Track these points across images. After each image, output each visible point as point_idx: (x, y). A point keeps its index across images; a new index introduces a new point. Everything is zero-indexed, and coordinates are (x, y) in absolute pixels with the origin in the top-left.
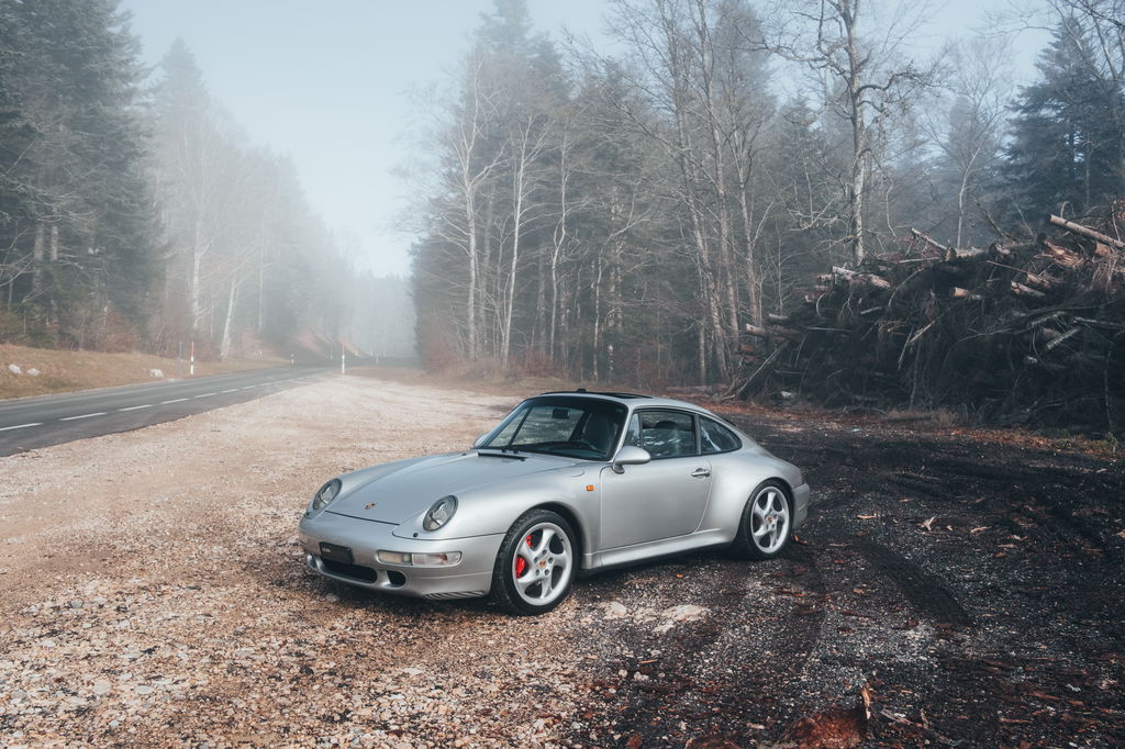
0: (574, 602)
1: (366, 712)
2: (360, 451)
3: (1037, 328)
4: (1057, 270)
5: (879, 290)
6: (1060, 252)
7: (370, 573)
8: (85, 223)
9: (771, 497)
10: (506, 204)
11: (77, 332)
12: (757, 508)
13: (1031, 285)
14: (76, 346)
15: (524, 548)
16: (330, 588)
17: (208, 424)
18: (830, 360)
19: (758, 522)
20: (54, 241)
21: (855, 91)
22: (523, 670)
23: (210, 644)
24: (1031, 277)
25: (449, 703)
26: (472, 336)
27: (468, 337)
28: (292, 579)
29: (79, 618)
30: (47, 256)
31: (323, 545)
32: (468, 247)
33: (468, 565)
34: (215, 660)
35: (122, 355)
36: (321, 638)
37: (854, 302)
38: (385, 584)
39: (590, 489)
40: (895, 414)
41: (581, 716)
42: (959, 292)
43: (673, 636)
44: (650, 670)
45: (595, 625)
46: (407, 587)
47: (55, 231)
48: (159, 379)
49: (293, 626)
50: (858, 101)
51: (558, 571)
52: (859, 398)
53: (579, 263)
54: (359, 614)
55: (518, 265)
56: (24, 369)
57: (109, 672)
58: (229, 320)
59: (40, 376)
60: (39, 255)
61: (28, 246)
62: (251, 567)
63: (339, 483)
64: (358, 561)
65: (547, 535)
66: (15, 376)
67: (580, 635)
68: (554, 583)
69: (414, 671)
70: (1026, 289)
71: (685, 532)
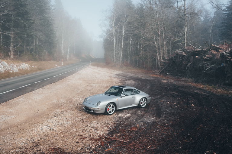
0: (115, 114)
1: (89, 126)
2: (92, 86)
3: (205, 66)
4: (212, 54)
5: (184, 55)
6: (213, 51)
7: (91, 110)
8: (43, 37)
9: (144, 100)
10: (121, 32)
11: (42, 58)
12: (141, 101)
13: (207, 57)
14: (42, 60)
15: (109, 107)
16: (86, 111)
17: (67, 80)
18: (175, 67)
19: (141, 103)
20: (37, 41)
21: (185, 14)
22: (107, 121)
23: (73, 118)
24: (207, 56)
25: (98, 125)
26: (114, 58)
27: (113, 58)
28: (82, 110)
29: (58, 115)
30: (36, 44)
31: (85, 106)
32: (114, 41)
33: (102, 109)
34: (74, 120)
35: (50, 62)
36: (85, 118)
37: (179, 58)
38: (92, 111)
39: (117, 100)
40: (183, 79)
41: (111, 127)
42: (197, 57)
43: (125, 118)
44: (120, 122)
45: (117, 117)
46: (95, 112)
47: (37, 39)
48: (57, 67)
49: (82, 116)
50: (186, 16)
51: (113, 110)
52: (180, 75)
53: (135, 44)
54: (89, 115)
55: (123, 44)
56: (34, 66)
57: (63, 121)
58: (68, 52)
59: (37, 68)
60: (34, 44)
61: (32, 43)
62: (76, 108)
63: (87, 98)
64: (89, 109)
65: (112, 106)
66: (33, 68)
67: (115, 118)
68: (113, 111)
69: (95, 122)
70: (206, 58)
71: (131, 105)
